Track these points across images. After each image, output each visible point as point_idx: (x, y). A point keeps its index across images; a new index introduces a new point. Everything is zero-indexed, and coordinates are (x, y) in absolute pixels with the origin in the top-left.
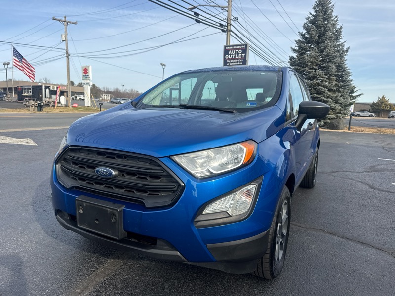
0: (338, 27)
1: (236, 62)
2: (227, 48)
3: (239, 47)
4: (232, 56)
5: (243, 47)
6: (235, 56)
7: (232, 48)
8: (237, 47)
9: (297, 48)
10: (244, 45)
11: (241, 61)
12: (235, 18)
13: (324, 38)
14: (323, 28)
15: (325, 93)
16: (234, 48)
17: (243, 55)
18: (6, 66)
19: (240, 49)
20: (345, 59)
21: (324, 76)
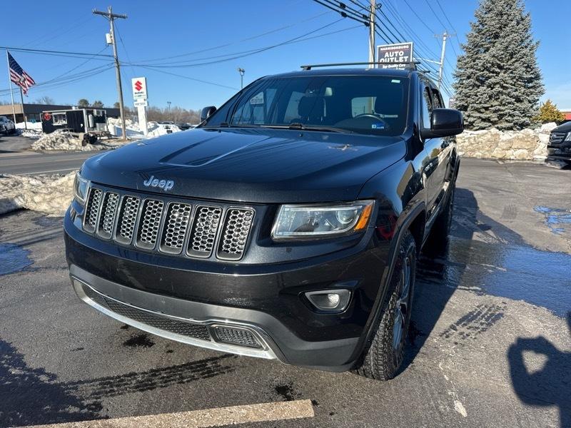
2: (381, 49)
3: (399, 48)
4: (390, 60)
5: (405, 47)
7: (389, 49)
8: (397, 48)
10: (406, 45)
11: (402, 65)
12: (377, 5)
14: (505, 17)
16: (392, 48)
17: (406, 58)
19: (401, 50)
20: (536, 57)
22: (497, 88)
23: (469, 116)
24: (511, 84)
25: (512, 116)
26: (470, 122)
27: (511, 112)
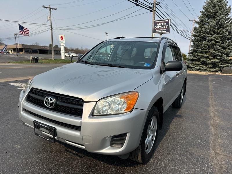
0: (228, 7)
1: (162, 31)
2: (155, 22)
3: (164, 21)
4: (159, 27)
5: (166, 21)
6: (161, 27)
7: (159, 22)
8: (163, 21)
9: (199, 21)
10: (167, 20)
11: (165, 30)
12: (157, 3)
13: (219, 13)
15: (220, 50)
16: (161, 21)
17: (167, 26)
18: (15, 36)
21: (220, 39)
22: (213, 42)
23: (198, 55)
24: (220, 40)
25: (221, 56)
26: (198, 58)
27: (220, 54)
